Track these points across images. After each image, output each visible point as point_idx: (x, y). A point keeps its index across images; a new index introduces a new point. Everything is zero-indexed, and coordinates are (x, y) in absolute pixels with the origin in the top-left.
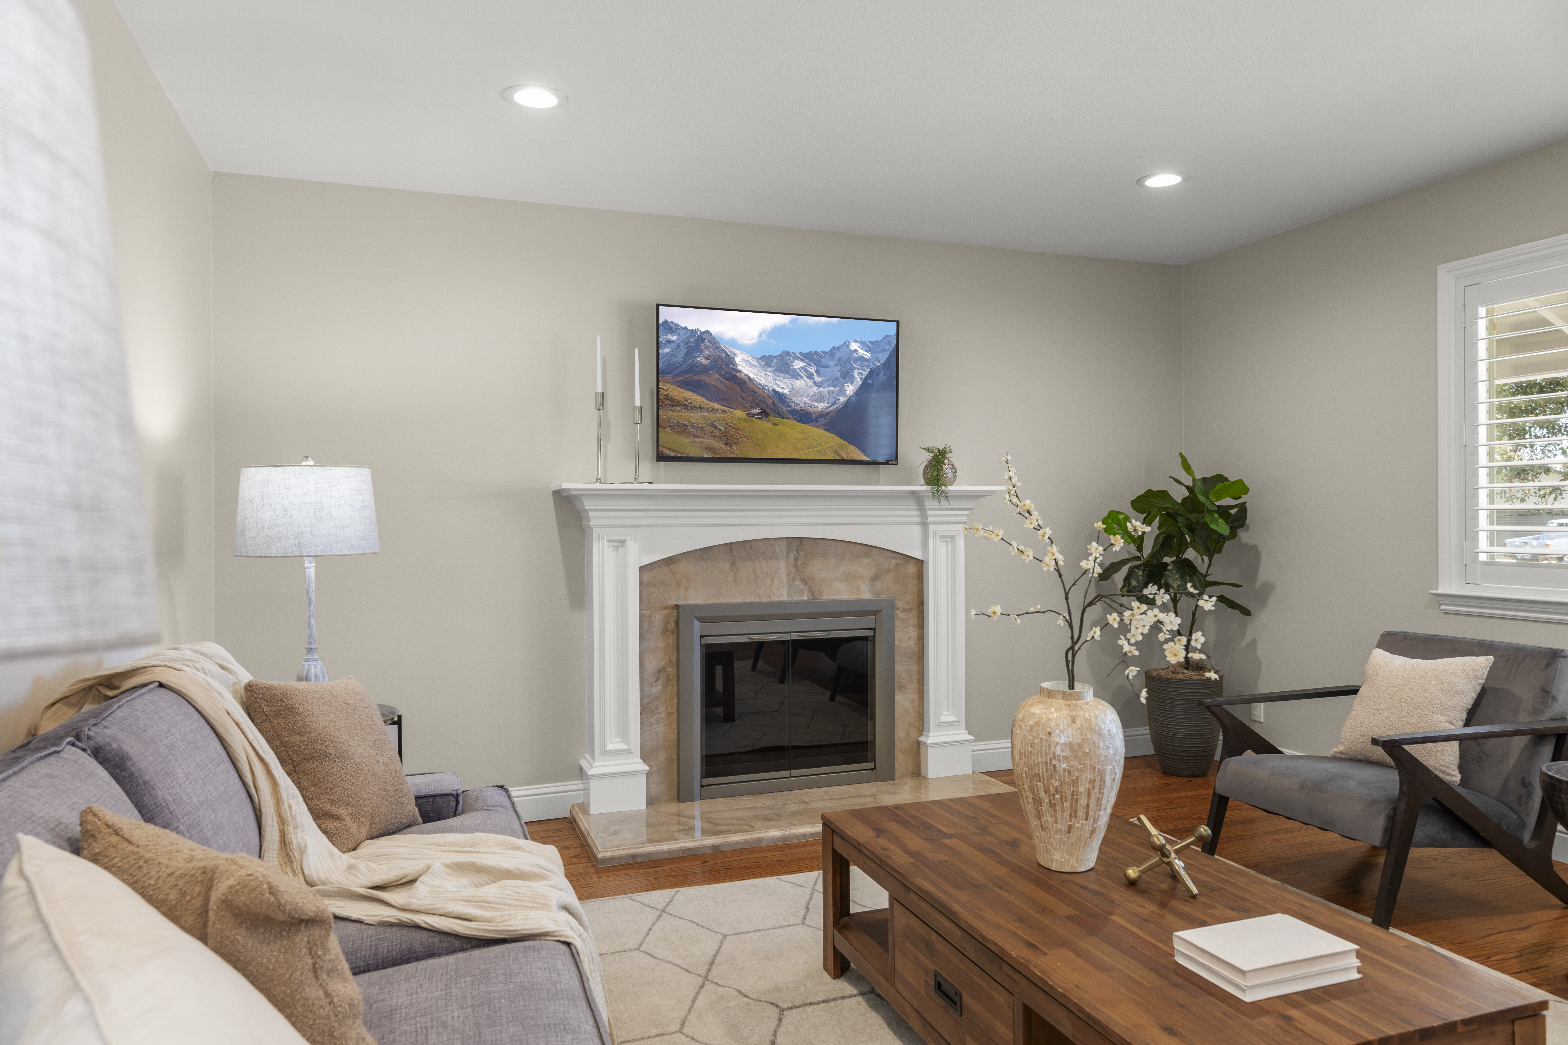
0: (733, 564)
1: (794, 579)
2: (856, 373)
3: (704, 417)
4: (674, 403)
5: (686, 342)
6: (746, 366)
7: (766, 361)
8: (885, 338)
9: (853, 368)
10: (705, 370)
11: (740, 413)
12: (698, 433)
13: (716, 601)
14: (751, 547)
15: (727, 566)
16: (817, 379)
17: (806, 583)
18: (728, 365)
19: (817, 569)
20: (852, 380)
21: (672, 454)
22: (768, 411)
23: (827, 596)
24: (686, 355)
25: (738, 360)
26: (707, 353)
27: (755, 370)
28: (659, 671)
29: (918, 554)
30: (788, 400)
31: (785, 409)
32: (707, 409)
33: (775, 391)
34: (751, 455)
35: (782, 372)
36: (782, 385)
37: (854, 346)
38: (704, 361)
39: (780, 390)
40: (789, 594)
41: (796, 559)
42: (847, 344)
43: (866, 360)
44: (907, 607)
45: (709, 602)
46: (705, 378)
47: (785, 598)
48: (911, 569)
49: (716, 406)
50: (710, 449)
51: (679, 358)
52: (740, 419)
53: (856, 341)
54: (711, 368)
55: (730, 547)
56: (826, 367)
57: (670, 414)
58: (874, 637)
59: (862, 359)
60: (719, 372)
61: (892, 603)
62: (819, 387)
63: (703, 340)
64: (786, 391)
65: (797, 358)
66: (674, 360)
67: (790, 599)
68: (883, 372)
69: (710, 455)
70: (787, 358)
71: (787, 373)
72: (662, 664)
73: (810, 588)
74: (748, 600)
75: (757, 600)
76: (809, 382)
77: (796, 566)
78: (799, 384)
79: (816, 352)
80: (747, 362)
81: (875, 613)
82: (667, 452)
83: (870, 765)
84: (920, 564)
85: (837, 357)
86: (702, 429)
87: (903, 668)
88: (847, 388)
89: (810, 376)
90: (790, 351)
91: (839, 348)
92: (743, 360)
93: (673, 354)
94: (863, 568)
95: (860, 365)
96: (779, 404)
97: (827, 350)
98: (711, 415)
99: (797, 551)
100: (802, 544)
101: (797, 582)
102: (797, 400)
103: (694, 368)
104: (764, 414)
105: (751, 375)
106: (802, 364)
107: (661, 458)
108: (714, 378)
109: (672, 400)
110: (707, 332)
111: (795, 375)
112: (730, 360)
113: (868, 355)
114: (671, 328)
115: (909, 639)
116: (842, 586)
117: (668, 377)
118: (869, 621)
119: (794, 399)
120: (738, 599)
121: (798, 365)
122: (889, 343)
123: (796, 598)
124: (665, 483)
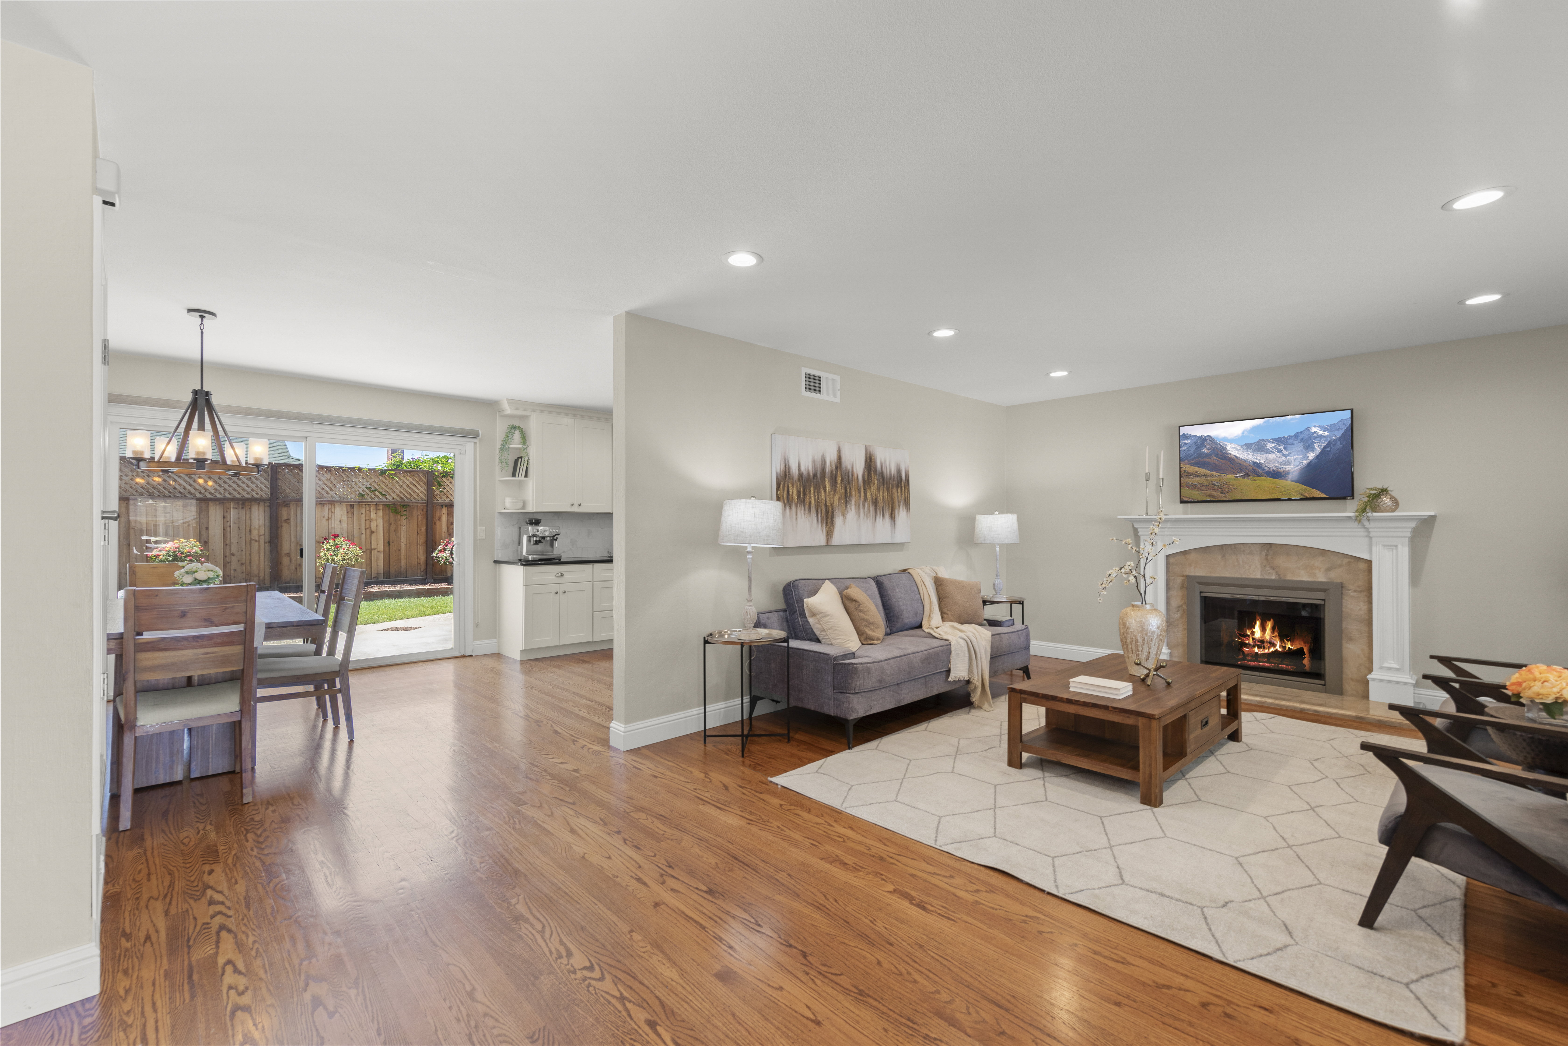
0: (1224, 556)
1: (1265, 566)
2: (1316, 446)
3: (1208, 480)
4: (1189, 474)
5: (1196, 443)
6: (1232, 450)
7: (1248, 446)
8: (1340, 421)
9: (1313, 443)
10: (1207, 455)
11: (1230, 476)
12: (1204, 488)
13: (1213, 575)
14: (1235, 548)
15: (1219, 557)
16: (1284, 452)
17: (1274, 569)
18: (1222, 451)
19: (1281, 561)
20: (1313, 450)
21: (1189, 500)
22: (1249, 473)
23: (1290, 577)
24: (1196, 449)
25: (1228, 448)
26: (1208, 446)
27: (1240, 452)
28: (1179, 607)
29: (1366, 556)
30: (1264, 466)
31: (1261, 471)
32: (1209, 476)
33: (1254, 463)
34: (1238, 498)
35: (1259, 451)
36: (1260, 458)
37: (1313, 430)
38: (1206, 451)
39: (1258, 461)
40: (1261, 575)
41: (1267, 555)
42: (1308, 429)
43: (1324, 436)
44: (1358, 589)
45: (1208, 575)
46: (1207, 460)
47: (1259, 576)
48: (1362, 566)
49: (1215, 473)
50: (1211, 496)
51: (1192, 450)
52: (1231, 479)
53: (1315, 426)
54: (1211, 454)
55: (1221, 547)
56: (1292, 444)
57: (1187, 480)
58: (1324, 605)
59: (1321, 436)
60: (1216, 456)
61: (1341, 586)
62: (1286, 457)
63: (1206, 440)
64: (1262, 461)
65: (1270, 442)
66: (1188, 452)
67: (1262, 577)
68: (1339, 443)
69: (1212, 499)
70: (1262, 443)
71: (1262, 451)
72: (1180, 604)
73: (1277, 572)
74: (1233, 576)
75: (1239, 576)
76: (1279, 455)
77: (1267, 559)
78: (1271, 456)
79: (1284, 437)
80: (1235, 448)
81: (1324, 590)
82: (1185, 499)
83: (1322, 682)
84: (1369, 563)
85: (1300, 438)
86: (1206, 486)
87: (1352, 627)
88: (1308, 455)
89: (1280, 451)
90: (1265, 439)
91: (1301, 432)
92: (1232, 447)
93: (1188, 449)
94: (1319, 562)
95: (1320, 441)
96: (1257, 469)
97: (1292, 434)
98: (1212, 479)
99: (1268, 551)
100: (1271, 547)
101: (1268, 568)
102: (1271, 465)
103: (1202, 455)
104: (1247, 475)
105: (1238, 455)
106: (1273, 445)
107: (1182, 502)
108: (1213, 459)
109: (1188, 473)
110: (1208, 436)
111: (1268, 452)
112: (1223, 448)
113: (1326, 434)
114: (1186, 437)
115: (1360, 610)
116: (1302, 572)
117: (1186, 462)
118: (1321, 595)
119: (1268, 465)
120: (1227, 575)
121: (1270, 446)
122: (1344, 424)
123: (1267, 577)
124: (1191, 514)
